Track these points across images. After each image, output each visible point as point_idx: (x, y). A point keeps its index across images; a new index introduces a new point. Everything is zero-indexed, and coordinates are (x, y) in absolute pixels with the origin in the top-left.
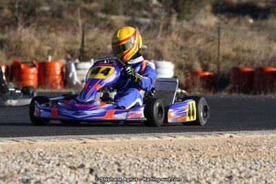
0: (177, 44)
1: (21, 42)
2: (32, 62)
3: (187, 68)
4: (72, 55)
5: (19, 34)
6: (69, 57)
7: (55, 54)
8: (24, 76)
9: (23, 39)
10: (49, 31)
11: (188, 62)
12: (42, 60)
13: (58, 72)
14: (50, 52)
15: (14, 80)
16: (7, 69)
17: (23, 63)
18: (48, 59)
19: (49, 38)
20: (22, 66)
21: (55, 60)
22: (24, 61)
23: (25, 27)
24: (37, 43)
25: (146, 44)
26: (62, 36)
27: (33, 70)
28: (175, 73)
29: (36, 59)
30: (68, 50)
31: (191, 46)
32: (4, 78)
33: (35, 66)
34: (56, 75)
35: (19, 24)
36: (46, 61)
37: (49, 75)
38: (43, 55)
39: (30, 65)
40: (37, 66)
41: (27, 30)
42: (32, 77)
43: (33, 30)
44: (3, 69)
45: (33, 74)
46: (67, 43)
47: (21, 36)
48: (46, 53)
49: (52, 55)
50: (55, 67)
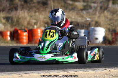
0: (107, 18)
1: (19, 19)
2: (25, 29)
3: (112, 31)
4: (48, 25)
5: (18, 14)
6: (46, 25)
7: (38, 24)
8: (20, 37)
9: (20, 17)
10: (35, 12)
11: (114, 28)
12: (31, 28)
13: (39, 35)
14: (35, 23)
15: (15, 39)
16: (11, 33)
17: (20, 30)
18: (34, 27)
19: (35, 16)
20: (19, 32)
21: (38, 28)
22: (20, 28)
23: (22, 10)
24: (28, 19)
25: (90, 18)
26: (42, 14)
27: (25, 34)
28: (106, 34)
29: (27, 28)
30: (46, 22)
31: (115, 19)
32: (9, 38)
33: (26, 31)
34: (39, 36)
35: (18, 8)
36: (33, 28)
37: (35, 36)
38: (31, 25)
39: (23, 31)
40: (27, 31)
41: (23, 11)
42: (25, 37)
43: (26, 11)
44: (9, 33)
45: (25, 36)
46: (45, 18)
47: (19, 15)
48: (33, 24)
49: (36, 25)
50: (38, 32)
